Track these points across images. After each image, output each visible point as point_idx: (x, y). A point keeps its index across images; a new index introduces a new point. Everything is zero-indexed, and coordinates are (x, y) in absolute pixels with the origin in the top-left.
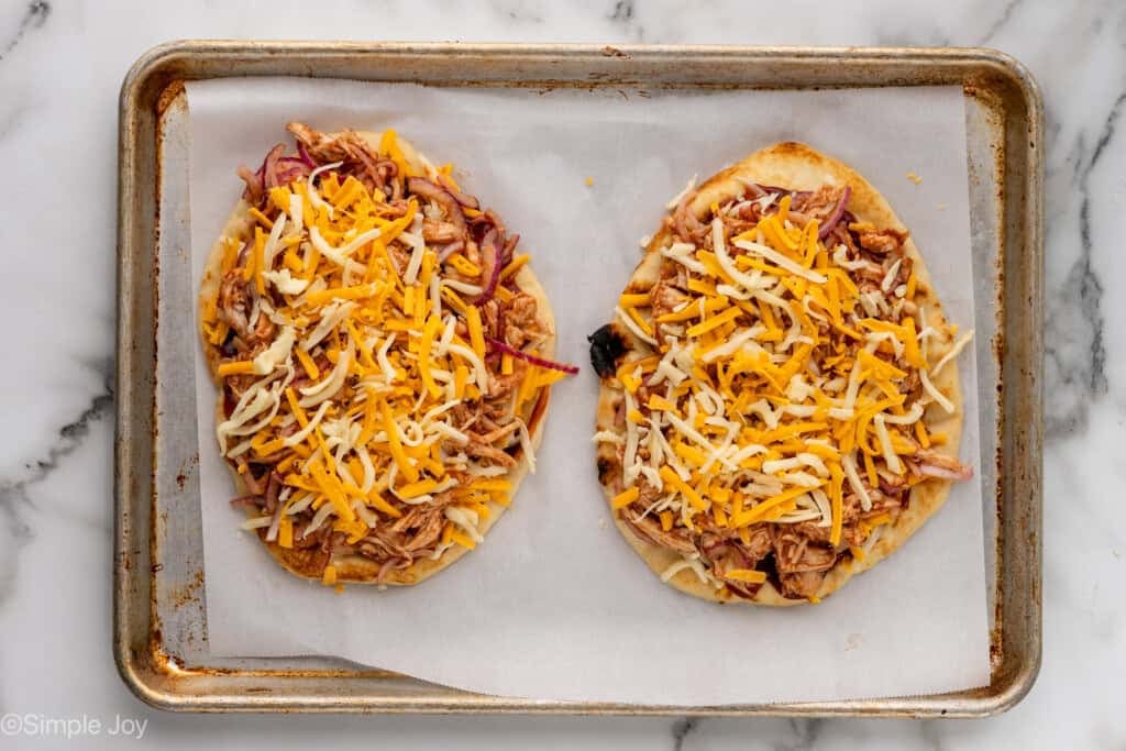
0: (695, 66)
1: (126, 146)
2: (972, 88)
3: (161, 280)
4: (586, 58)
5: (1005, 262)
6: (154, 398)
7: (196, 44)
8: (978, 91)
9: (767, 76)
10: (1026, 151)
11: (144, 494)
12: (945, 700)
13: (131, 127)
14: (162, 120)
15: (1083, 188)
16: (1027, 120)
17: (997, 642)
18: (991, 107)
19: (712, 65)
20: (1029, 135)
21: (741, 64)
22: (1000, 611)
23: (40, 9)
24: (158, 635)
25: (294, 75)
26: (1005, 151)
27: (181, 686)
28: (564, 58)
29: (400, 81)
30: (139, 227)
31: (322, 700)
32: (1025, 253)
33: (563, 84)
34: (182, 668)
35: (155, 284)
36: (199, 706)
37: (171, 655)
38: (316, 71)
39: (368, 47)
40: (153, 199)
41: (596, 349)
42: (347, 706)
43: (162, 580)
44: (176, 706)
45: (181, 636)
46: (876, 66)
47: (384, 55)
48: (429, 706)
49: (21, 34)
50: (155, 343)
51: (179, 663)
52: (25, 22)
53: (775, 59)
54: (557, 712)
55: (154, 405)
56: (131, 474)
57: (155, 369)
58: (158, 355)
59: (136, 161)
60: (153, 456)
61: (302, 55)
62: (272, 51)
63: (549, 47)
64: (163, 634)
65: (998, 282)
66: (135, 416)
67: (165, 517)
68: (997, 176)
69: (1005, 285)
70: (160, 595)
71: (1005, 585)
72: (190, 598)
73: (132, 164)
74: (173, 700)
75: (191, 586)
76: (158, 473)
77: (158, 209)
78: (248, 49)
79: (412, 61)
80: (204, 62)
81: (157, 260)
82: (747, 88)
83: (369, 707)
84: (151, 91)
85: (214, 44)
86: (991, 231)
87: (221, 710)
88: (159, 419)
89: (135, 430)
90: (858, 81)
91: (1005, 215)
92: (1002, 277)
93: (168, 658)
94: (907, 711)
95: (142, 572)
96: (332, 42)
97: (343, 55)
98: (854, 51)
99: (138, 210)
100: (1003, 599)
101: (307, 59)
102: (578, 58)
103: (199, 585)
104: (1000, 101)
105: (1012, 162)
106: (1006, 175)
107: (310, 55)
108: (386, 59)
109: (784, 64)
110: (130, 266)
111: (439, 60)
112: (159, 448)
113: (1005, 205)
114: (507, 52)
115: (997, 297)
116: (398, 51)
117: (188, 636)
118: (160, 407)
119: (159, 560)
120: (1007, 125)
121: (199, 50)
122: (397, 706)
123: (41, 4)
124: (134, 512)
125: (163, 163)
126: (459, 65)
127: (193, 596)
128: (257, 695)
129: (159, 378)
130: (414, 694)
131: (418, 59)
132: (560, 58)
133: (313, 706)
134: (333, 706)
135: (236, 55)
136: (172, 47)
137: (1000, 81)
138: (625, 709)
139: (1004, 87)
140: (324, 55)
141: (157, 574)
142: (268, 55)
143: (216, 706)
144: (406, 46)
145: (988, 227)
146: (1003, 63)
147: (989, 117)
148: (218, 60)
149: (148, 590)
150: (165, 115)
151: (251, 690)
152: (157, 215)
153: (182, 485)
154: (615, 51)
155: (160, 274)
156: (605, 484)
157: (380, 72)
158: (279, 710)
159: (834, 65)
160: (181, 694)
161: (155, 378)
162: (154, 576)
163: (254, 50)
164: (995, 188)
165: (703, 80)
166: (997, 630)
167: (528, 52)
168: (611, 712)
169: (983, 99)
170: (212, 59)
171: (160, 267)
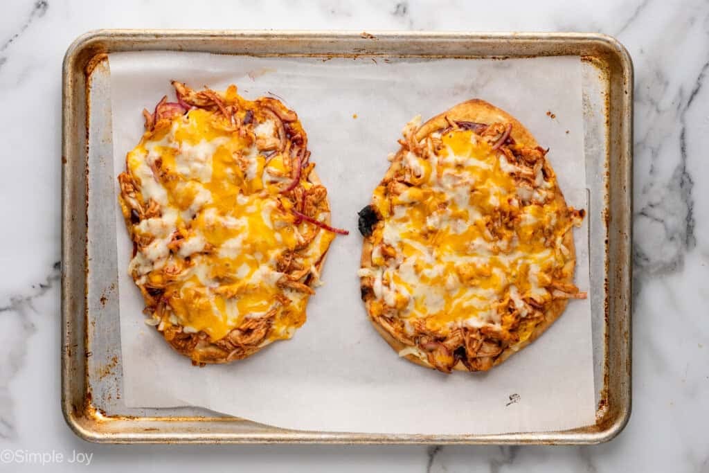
0: (418, 44)
1: (67, 95)
2: (590, 57)
3: (90, 177)
4: (351, 39)
5: (610, 165)
6: (86, 250)
7: (110, 32)
8: (593, 58)
9: (464, 50)
10: (622, 96)
11: (80, 309)
12: (572, 434)
13: (70, 83)
14: (90, 78)
15: (682, 121)
16: (623, 77)
17: (605, 398)
18: (602, 69)
19: (429, 43)
20: (624, 86)
21: (447, 43)
22: (607, 379)
23: (42, 5)
24: (89, 396)
25: (171, 50)
26: (610, 96)
27: (104, 427)
28: (337, 40)
29: (237, 54)
30: (76, 145)
31: (189, 436)
32: (622, 158)
33: (337, 55)
34: (105, 416)
35: (86, 180)
36: (114, 440)
37: (98, 408)
38: (184, 47)
39: (216, 33)
40: (84, 127)
41: (362, 220)
42: (206, 439)
43: (92, 363)
44: (100, 440)
45: (104, 396)
46: (530, 43)
47: (226, 38)
48: (256, 439)
49: (30, 21)
50: (87, 216)
51: (103, 413)
52: (33, 13)
53: (468, 40)
54: (335, 442)
55: (86, 254)
56: (71, 298)
57: (86, 232)
58: (89, 224)
59: (73, 104)
60: (86, 285)
61: (175, 38)
62: (157, 36)
63: (328, 33)
64: (92, 395)
65: (605, 176)
66: (74, 262)
67: (93, 323)
68: (605, 112)
69: (609, 178)
70: (90, 372)
71: (610, 363)
72: (109, 373)
73: (71, 106)
74: (98, 436)
75: (110, 366)
76: (89, 296)
77: (88, 133)
78: (142, 35)
79: (243, 42)
80: (115, 43)
81: (87, 165)
82: (451, 58)
83: (219, 440)
84: (83, 60)
85: (121, 32)
86: (601, 145)
87: (127, 442)
88: (89, 263)
89: (74, 271)
90: (519, 53)
91: (610, 135)
92: (608, 174)
93: (96, 409)
94: (549, 441)
95: (79, 357)
96: (195, 30)
97: (201, 38)
98: (516, 35)
99: (75, 134)
100: (609, 371)
101: (178, 41)
102: (346, 40)
103: (114, 365)
104: (607, 65)
105: (615, 103)
106: (610, 111)
107: (180, 38)
108: (228, 41)
109: (473, 43)
110: (69, 169)
111: (261, 41)
112: (89, 281)
113: (610, 129)
114: (302, 36)
115: (605, 185)
116: (235, 36)
117: (108, 396)
118: (90, 256)
119: (90, 350)
120: (611, 80)
121: (112, 35)
122: (236, 439)
123: (43, 3)
124: (73, 320)
125: (91, 105)
126: (273, 43)
127: (111, 371)
128: (150, 433)
129: (89, 238)
130: (246, 432)
131: (247, 41)
132: (335, 39)
133: (184, 439)
134: (197, 439)
135: (134, 38)
136: (94, 34)
137: (607, 53)
138: (376, 440)
139: (609, 56)
140: (189, 38)
141: (89, 358)
142: (154, 38)
143: (124, 440)
144: (239, 32)
145: (599, 142)
146: (608, 42)
147: (600, 75)
148: (124, 41)
149: (83, 368)
150: (91, 75)
151: (146, 430)
152: (87, 137)
153: (104, 304)
154: (369, 35)
155: (89, 173)
156: (365, 301)
157: (223, 48)
158: (164, 442)
159: (504, 43)
160: (103, 433)
161: (87, 238)
162: (87, 360)
163: (146, 35)
164: (605, 119)
165: (424, 53)
166: (605, 390)
167: (315, 36)
168: (368, 442)
169: (596, 64)
170: (119, 41)
171: (89, 169)
